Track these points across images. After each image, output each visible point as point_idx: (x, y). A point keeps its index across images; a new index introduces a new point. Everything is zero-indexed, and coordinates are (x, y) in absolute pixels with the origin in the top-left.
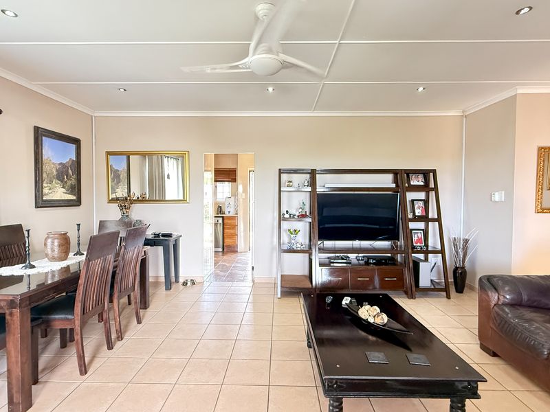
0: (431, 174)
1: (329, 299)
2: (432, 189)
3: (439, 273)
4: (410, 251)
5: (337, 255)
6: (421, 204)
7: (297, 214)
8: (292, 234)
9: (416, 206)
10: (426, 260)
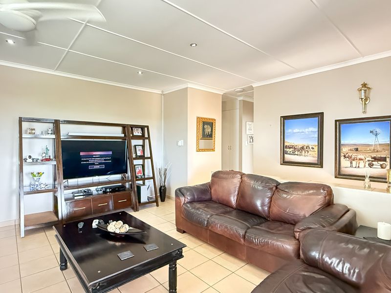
0: (146, 129)
1: (81, 225)
2: (147, 138)
3: (151, 191)
4: (135, 180)
5: (80, 189)
6: (141, 148)
7: (40, 158)
8: (35, 176)
9: (137, 149)
10: (144, 184)
